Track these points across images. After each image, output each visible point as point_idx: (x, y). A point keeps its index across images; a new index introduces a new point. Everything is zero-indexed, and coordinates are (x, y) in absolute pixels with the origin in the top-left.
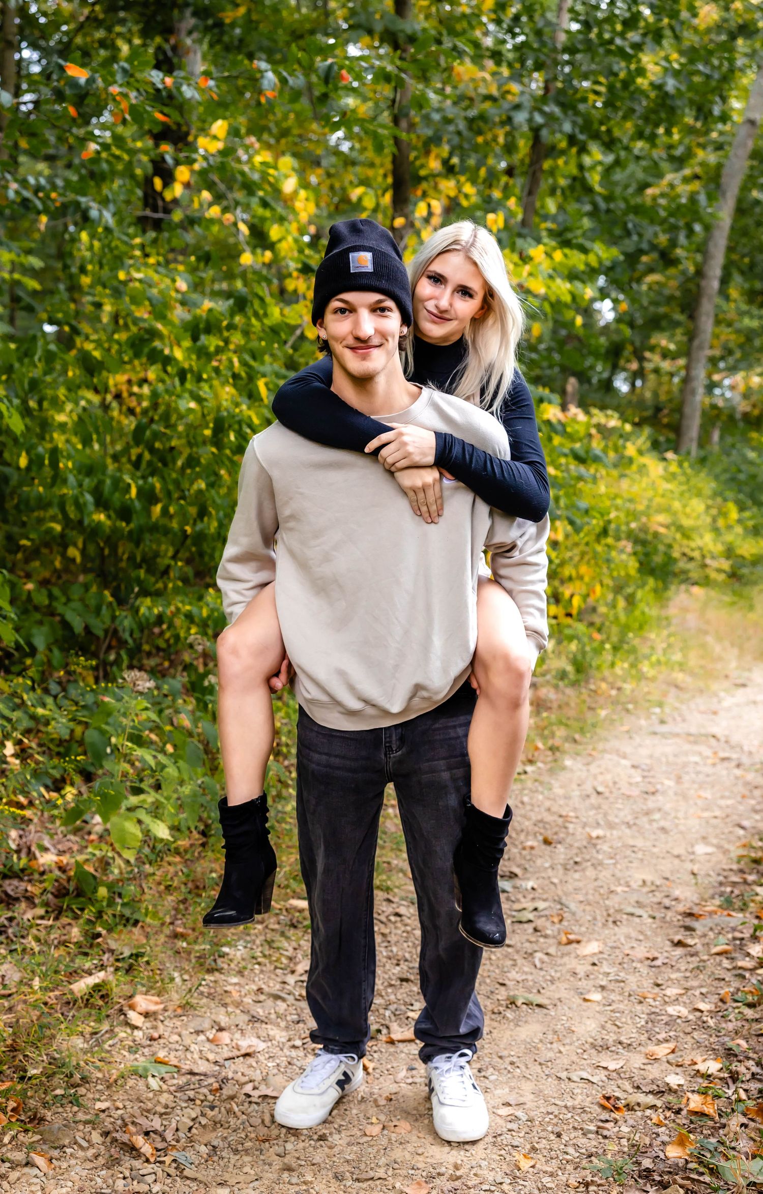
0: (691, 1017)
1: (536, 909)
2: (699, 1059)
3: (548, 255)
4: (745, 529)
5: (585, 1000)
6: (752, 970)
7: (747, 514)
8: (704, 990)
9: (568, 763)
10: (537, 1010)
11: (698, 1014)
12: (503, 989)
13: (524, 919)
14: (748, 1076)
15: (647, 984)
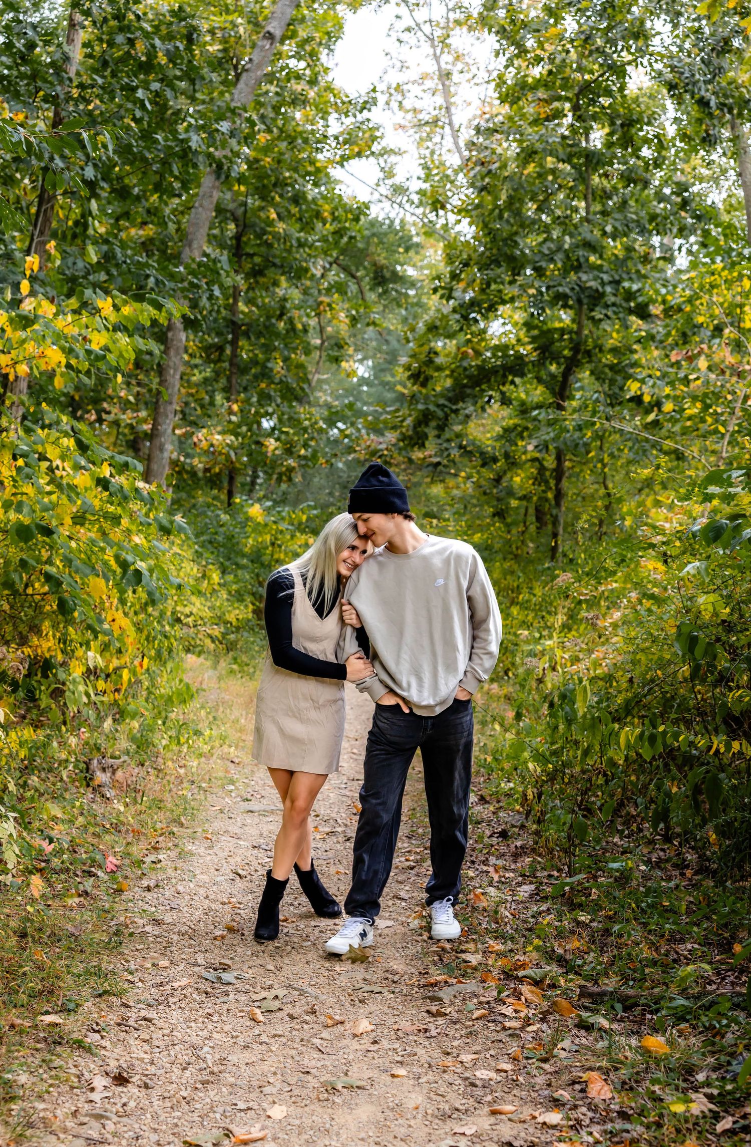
0: (499, 1079)
1: (276, 997)
2: (536, 1114)
3: (116, 308)
4: (230, 593)
5: (393, 1076)
6: (522, 1029)
7: (230, 578)
8: (492, 1052)
9: (190, 847)
10: (359, 1092)
11: (503, 1074)
12: (309, 1077)
13: (274, 1008)
14: (588, 1121)
15: (437, 1054)
